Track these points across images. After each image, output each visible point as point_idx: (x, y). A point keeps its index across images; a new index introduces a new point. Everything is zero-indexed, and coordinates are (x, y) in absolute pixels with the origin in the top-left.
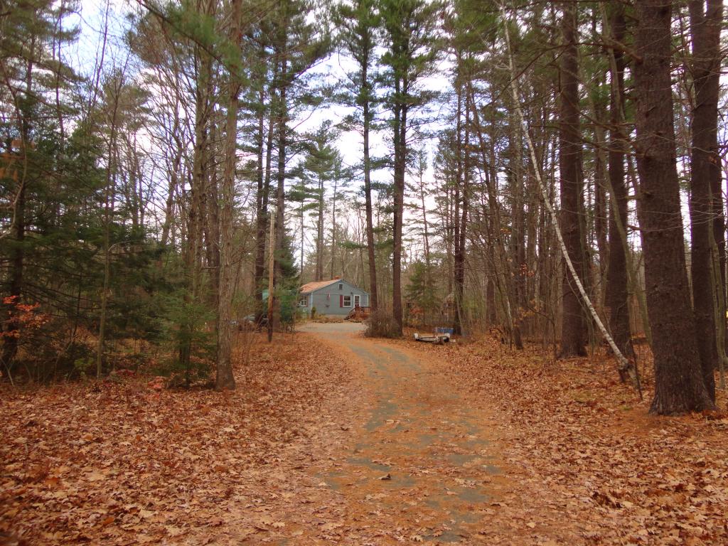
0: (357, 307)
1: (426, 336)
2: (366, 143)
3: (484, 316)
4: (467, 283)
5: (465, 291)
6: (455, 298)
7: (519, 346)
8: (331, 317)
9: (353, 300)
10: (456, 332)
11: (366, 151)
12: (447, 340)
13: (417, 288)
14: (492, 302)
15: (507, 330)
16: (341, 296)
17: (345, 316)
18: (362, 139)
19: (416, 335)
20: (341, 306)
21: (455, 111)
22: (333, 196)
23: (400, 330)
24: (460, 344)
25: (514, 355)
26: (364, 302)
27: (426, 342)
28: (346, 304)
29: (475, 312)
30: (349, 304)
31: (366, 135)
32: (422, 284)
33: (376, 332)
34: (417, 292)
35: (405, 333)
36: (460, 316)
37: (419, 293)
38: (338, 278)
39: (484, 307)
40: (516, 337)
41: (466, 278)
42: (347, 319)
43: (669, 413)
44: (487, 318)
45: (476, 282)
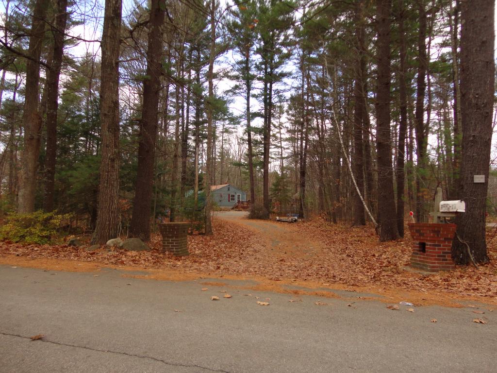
0: (239, 202)
1: (283, 218)
2: (248, 104)
3: (317, 207)
4: (307, 187)
5: (306, 192)
6: (300, 196)
7: (335, 222)
8: (223, 207)
9: (236, 198)
10: (301, 216)
11: (248, 108)
12: (296, 221)
13: (276, 190)
14: (322, 198)
15: (329, 213)
16: (229, 195)
17: (232, 207)
18: (246, 102)
19: (278, 218)
20: (229, 201)
21: (301, 84)
22: (222, 130)
23: (268, 215)
24: (303, 222)
25: (332, 226)
26: (243, 198)
27: (284, 221)
28: (232, 199)
29: (312, 204)
30: (234, 199)
31: (248, 99)
32: (280, 187)
33: (254, 216)
34: (277, 192)
35: (271, 217)
36: (303, 207)
37: (278, 193)
38: (226, 183)
39: (317, 201)
40: (334, 217)
41: (307, 184)
42: (233, 209)
43: (385, 241)
44: (319, 207)
45: (313, 187)
